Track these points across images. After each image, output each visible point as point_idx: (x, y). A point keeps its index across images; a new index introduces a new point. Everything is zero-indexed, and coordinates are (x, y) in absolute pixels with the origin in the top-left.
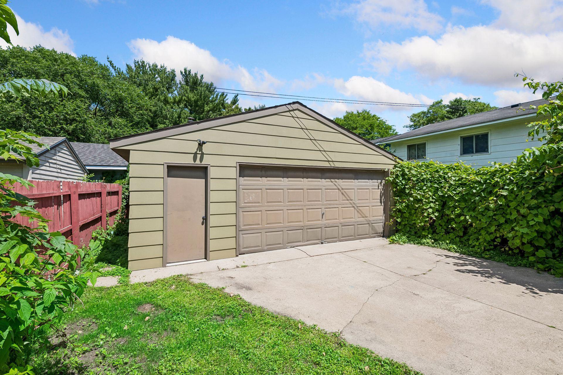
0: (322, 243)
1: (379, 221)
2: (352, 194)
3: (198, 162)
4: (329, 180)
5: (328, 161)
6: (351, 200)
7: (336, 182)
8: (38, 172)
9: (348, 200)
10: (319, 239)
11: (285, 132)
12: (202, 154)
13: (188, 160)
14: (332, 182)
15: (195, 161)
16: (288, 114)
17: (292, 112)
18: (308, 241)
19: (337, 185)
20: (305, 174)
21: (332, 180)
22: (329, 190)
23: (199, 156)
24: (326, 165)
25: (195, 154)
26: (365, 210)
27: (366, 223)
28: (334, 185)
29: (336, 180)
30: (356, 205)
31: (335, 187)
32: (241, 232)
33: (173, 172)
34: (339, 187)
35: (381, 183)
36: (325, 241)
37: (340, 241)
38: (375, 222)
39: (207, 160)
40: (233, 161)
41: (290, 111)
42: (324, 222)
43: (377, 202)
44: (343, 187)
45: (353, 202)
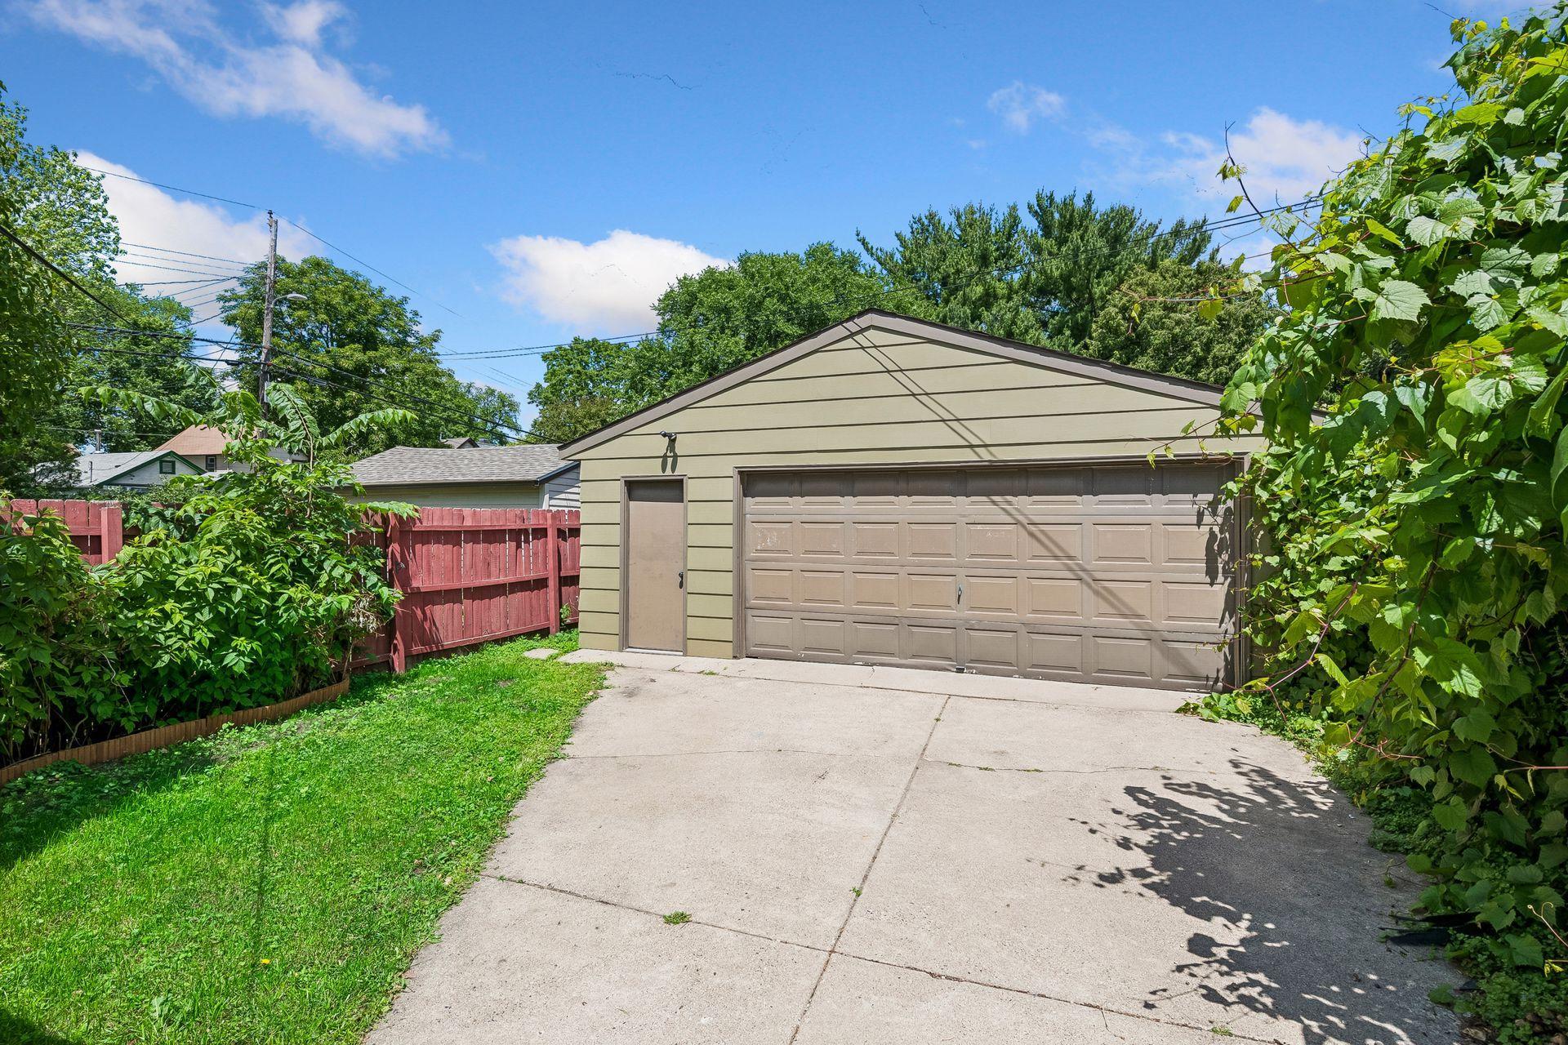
0: (960, 671)
1: (1205, 638)
2: (1071, 540)
3: (668, 471)
4: (984, 499)
5: (971, 446)
6: (1070, 558)
7: (1009, 503)
8: (563, 496)
9: (1056, 557)
10: (950, 659)
11: (845, 387)
12: (675, 457)
13: (653, 470)
14: (994, 503)
15: (664, 470)
16: (849, 343)
17: (859, 338)
18: (914, 656)
19: (1014, 512)
20: (902, 485)
21: (996, 498)
22: (979, 527)
23: (670, 460)
24: (966, 456)
25: (665, 457)
26: (1131, 595)
27: (1140, 634)
28: (1003, 512)
29: (1009, 498)
30: (1091, 576)
31: (1009, 519)
32: (750, 612)
33: (638, 492)
34: (1021, 518)
35: (1213, 505)
36: (968, 668)
37: (1026, 676)
38: (1182, 637)
39: (684, 468)
40: (729, 466)
41: (852, 335)
42: (962, 613)
43: (1193, 570)
44: (1036, 519)
45: (1077, 564)
